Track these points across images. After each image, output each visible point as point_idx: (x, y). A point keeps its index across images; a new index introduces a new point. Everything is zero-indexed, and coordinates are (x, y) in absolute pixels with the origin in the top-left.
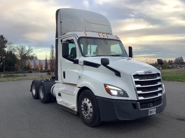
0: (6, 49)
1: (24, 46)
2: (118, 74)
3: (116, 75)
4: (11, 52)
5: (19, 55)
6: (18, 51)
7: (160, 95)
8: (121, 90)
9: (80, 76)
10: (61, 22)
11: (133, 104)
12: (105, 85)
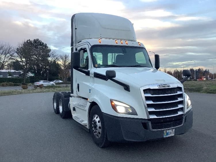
0: (50, 59)
1: (68, 55)
2: (127, 88)
3: (125, 89)
4: (55, 62)
5: (62, 65)
6: (61, 61)
7: (180, 113)
8: (129, 107)
9: (90, 90)
10: (76, 29)
11: (142, 123)
12: (111, 101)
